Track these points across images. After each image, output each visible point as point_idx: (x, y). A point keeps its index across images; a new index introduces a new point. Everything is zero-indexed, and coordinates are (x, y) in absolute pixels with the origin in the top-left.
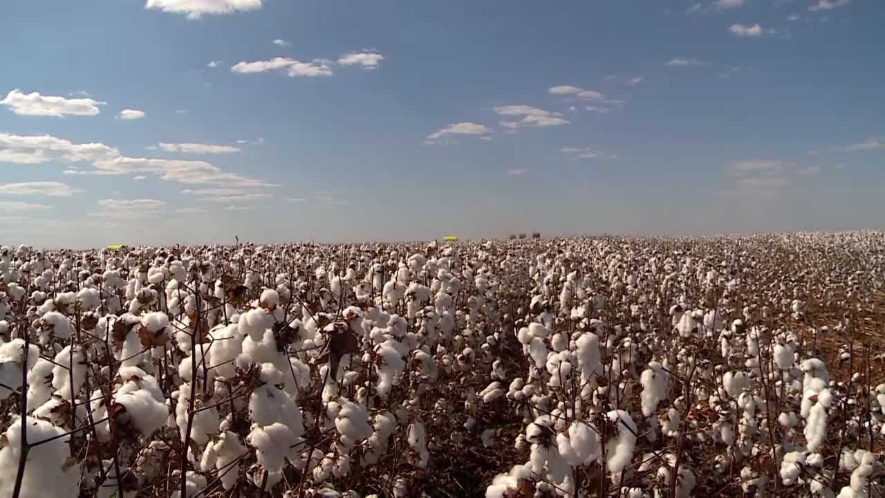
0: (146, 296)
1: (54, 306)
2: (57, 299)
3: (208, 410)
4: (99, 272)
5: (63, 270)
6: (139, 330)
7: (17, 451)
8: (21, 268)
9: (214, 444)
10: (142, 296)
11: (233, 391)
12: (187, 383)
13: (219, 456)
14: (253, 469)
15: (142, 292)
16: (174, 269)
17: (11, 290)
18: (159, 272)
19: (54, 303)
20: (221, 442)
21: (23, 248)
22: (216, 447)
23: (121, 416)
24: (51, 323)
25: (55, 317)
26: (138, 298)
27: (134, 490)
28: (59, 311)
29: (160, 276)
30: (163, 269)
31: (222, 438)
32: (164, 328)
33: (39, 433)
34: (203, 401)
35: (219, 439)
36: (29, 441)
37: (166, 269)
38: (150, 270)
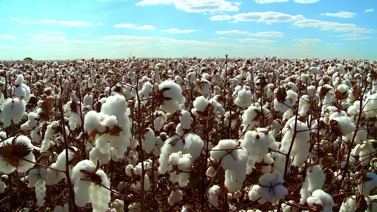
0: (327, 79)
1: (290, 80)
2: (292, 77)
3: (363, 130)
4: (303, 68)
5: (288, 66)
6: (336, 92)
7: (293, 132)
8: (271, 65)
9: (361, 145)
10: (325, 79)
11: (369, 124)
12: (350, 117)
13: (361, 150)
14: (374, 160)
15: (325, 77)
16: (339, 68)
17: (275, 72)
18: (332, 69)
19: (290, 79)
20: (364, 145)
21: (273, 57)
22: (362, 146)
23: (335, 126)
24: (290, 86)
25: (291, 84)
26: (323, 79)
27: (323, 157)
28: (292, 82)
29: (333, 71)
30: (334, 68)
31: (365, 143)
32: (346, 92)
33: (301, 127)
34: (361, 126)
35: (363, 143)
36: (297, 130)
37: (336, 68)
38: (329, 68)
